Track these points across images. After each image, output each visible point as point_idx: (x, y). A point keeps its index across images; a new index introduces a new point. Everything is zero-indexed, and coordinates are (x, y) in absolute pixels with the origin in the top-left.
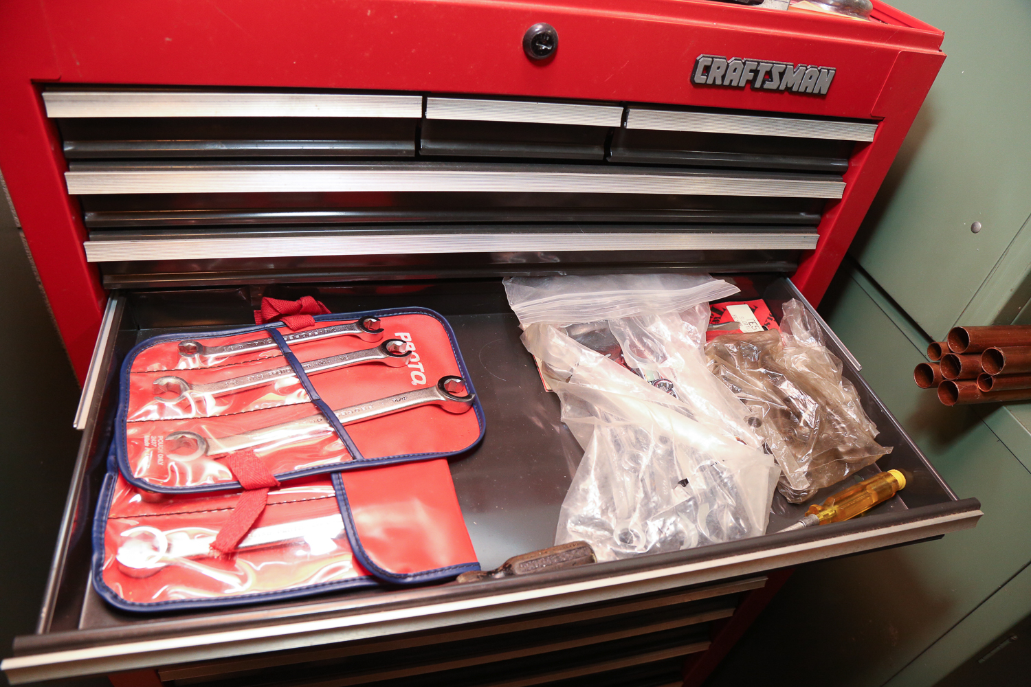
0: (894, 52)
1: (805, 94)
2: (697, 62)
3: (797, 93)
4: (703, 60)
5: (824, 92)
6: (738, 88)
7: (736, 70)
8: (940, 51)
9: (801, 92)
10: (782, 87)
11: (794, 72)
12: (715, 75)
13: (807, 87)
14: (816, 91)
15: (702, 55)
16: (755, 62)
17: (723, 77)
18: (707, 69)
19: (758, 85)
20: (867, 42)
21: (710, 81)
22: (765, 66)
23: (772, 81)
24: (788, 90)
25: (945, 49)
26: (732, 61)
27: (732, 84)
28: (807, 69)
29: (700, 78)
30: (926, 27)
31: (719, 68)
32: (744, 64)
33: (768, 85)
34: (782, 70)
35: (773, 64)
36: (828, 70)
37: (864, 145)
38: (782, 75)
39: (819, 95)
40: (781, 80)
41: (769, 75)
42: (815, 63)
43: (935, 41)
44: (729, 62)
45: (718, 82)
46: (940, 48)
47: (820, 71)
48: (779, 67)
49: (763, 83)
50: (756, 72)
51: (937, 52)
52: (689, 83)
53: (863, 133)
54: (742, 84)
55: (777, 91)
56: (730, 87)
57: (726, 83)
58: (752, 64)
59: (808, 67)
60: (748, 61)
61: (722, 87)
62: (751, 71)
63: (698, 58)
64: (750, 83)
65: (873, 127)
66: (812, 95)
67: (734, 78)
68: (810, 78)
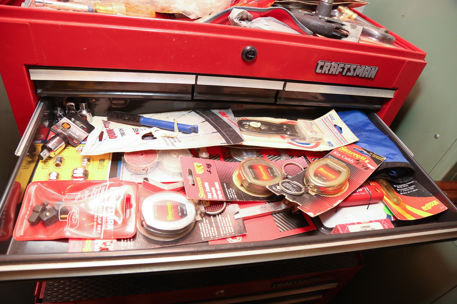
0: (404, 61)
1: (364, 78)
2: (318, 64)
3: (361, 77)
4: (321, 63)
5: (373, 77)
6: (335, 75)
7: (335, 68)
8: (424, 61)
9: (363, 77)
10: (354, 75)
11: (360, 69)
12: (325, 70)
13: (365, 75)
14: (369, 77)
15: (320, 61)
16: (343, 64)
17: (329, 70)
18: (322, 67)
19: (344, 74)
20: (393, 56)
21: (323, 72)
22: (347, 66)
23: (350, 72)
24: (357, 76)
25: (427, 60)
26: (333, 63)
28: (366, 67)
29: (318, 71)
30: (420, 51)
31: (327, 66)
32: (338, 65)
33: (348, 74)
34: (355, 68)
35: (351, 65)
36: (375, 68)
37: (389, 99)
38: (355, 70)
39: (371, 79)
40: (354, 72)
41: (349, 70)
42: (369, 65)
43: (422, 56)
44: (332, 64)
45: (327, 72)
46: (425, 59)
47: (371, 68)
48: (354, 66)
49: (346, 73)
50: (343, 68)
51: (423, 61)
52: (314, 72)
53: (389, 94)
54: (337, 73)
55: (352, 76)
56: (332, 74)
57: (330, 73)
58: (342, 65)
59: (367, 67)
60: (340, 64)
61: (328, 74)
62: (341, 68)
63: (318, 62)
64: (341, 73)
65: (394, 92)
66: (368, 78)
67: (334, 71)
68: (367, 71)
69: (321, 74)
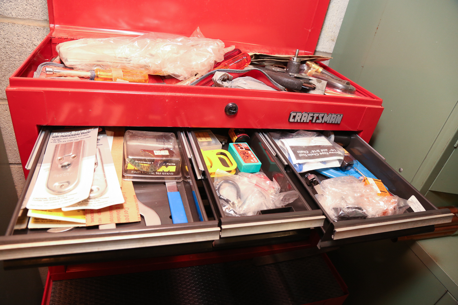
0: (364, 108)
1: (332, 124)
2: (290, 115)
3: (329, 123)
4: (293, 114)
5: (339, 123)
6: (306, 123)
7: (305, 117)
8: (382, 106)
10: (323, 122)
11: (327, 116)
12: (298, 119)
13: (332, 121)
14: (336, 122)
15: (292, 112)
16: (313, 113)
17: (301, 119)
18: (294, 117)
19: (314, 121)
20: (354, 104)
21: (296, 121)
22: (316, 115)
23: (319, 120)
24: (325, 122)
25: (384, 105)
27: (304, 122)
28: (332, 115)
29: (291, 120)
30: (377, 98)
31: (299, 116)
32: (308, 114)
33: (318, 121)
35: (319, 114)
36: (340, 115)
38: (323, 118)
39: (337, 124)
40: (322, 119)
41: (318, 118)
42: (335, 113)
43: (380, 103)
44: (303, 114)
45: (299, 121)
46: (382, 105)
47: (337, 116)
48: (322, 115)
49: (316, 121)
50: (313, 117)
51: (380, 107)
52: (288, 121)
54: (308, 121)
55: (321, 123)
56: (303, 122)
57: (302, 121)
58: (312, 115)
59: (333, 114)
60: (310, 113)
61: (300, 122)
62: (311, 117)
63: (291, 113)
64: (311, 121)
66: (334, 124)
67: (304, 119)
68: (334, 118)
69: (294, 122)
